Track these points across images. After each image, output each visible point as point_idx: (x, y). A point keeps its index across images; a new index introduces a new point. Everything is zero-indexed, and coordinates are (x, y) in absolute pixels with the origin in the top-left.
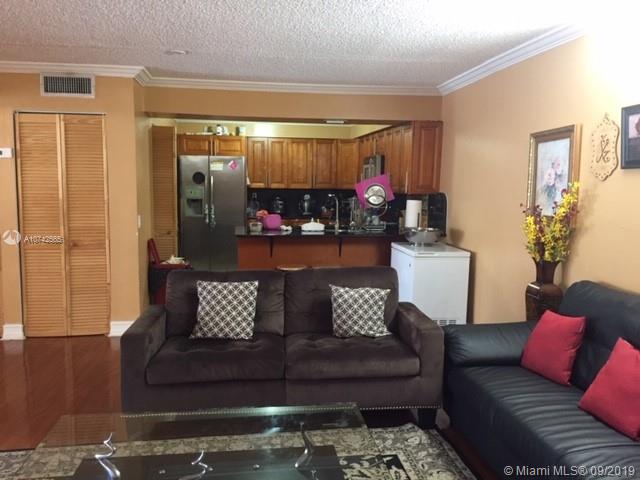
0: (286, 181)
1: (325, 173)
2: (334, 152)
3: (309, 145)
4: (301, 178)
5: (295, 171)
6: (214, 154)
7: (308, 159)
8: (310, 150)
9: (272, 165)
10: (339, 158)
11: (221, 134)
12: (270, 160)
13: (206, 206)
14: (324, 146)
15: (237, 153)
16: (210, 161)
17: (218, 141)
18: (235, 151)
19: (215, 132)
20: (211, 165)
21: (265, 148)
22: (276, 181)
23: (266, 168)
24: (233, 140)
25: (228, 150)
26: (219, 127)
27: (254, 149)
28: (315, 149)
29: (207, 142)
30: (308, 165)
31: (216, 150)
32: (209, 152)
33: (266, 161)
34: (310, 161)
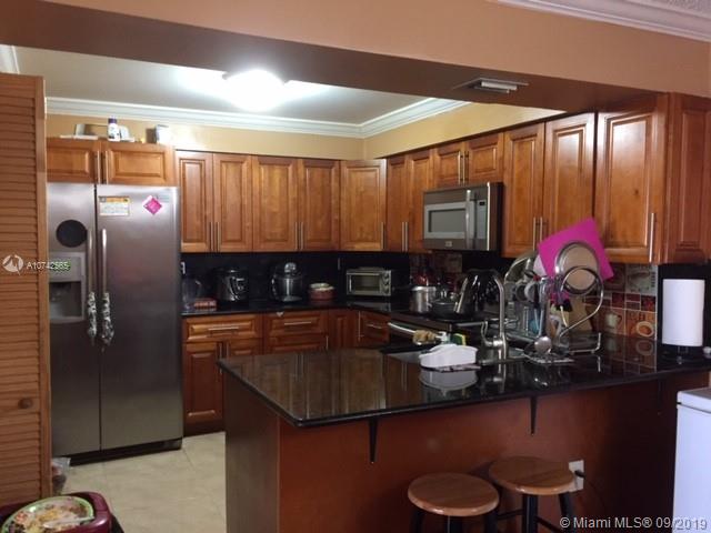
0: (248, 238)
1: (319, 223)
3: (290, 168)
5: (266, 219)
6: (103, 182)
7: (290, 196)
8: (293, 180)
9: (223, 206)
10: (344, 195)
11: (117, 139)
12: (217, 197)
13: (93, 297)
14: (317, 172)
15: (156, 180)
16: (98, 194)
17: (112, 153)
18: (151, 175)
19: (104, 135)
20: (102, 206)
21: (207, 173)
22: (229, 237)
23: (208, 212)
24: (147, 154)
25: (137, 175)
26: (112, 125)
27: (184, 175)
28: (302, 177)
29: (87, 156)
30: (290, 207)
31: (109, 173)
32: (94, 177)
33: (209, 199)
34: (294, 200)
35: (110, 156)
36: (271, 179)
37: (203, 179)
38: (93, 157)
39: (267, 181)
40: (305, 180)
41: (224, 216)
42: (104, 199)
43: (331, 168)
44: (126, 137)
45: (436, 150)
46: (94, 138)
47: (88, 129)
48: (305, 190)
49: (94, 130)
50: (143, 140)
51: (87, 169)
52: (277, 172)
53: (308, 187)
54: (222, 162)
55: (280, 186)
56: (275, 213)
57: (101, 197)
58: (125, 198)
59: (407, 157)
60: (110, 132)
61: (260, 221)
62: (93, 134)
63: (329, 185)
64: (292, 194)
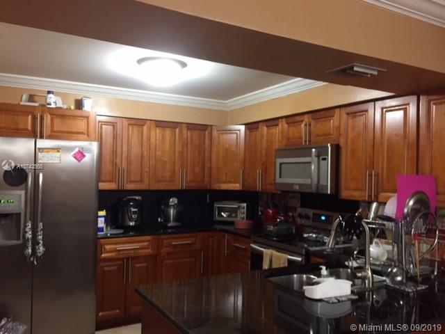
0: (146, 180)
3: (177, 130)
5: (159, 166)
6: (42, 137)
7: (177, 150)
8: (179, 139)
9: (128, 157)
10: (214, 150)
11: (53, 106)
12: (125, 149)
13: (29, 225)
14: (196, 133)
15: (81, 136)
16: (37, 147)
17: (49, 116)
18: (78, 133)
19: (44, 103)
20: (40, 155)
21: (118, 133)
22: (132, 179)
23: (118, 161)
24: (75, 117)
25: (67, 132)
26: (51, 95)
27: (101, 133)
28: (185, 136)
29: (30, 117)
30: (177, 157)
31: (46, 131)
32: (34, 134)
33: (119, 151)
34: (179, 152)
35: (47, 118)
36: (163, 137)
37: (115, 137)
38: (34, 118)
39: (161, 139)
40: (187, 139)
41: (129, 163)
42: (42, 150)
43: (205, 130)
44: (60, 104)
45: (284, 120)
46: (37, 104)
47: (31, 98)
48: (187, 145)
49: (36, 98)
50: (73, 107)
51: (29, 128)
52: (168, 132)
53: (189, 144)
54: (129, 124)
55: (170, 143)
56: (166, 162)
57: (39, 149)
58: (58, 149)
59: (261, 124)
60: (48, 101)
61: (155, 168)
62: (35, 102)
64: (178, 149)
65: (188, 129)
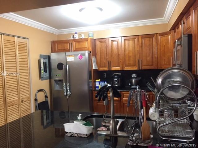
0: (121, 65)
1: (148, 59)
2: (154, 43)
3: (136, 39)
4: (131, 62)
5: (127, 59)
8: (137, 44)
9: (112, 55)
12: (110, 52)
13: (65, 84)
14: (147, 40)
17: (74, 43)
18: (84, 48)
20: (67, 58)
21: (107, 45)
26: (76, 34)
27: (100, 46)
28: (141, 42)
29: (68, 44)
34: (138, 51)
40: (142, 43)
41: (112, 58)
43: (153, 37)
48: (142, 47)
52: (131, 41)
56: (130, 56)
57: (67, 56)
58: (73, 55)
60: (75, 37)
63: (152, 44)
64: (137, 49)
65: (142, 38)
